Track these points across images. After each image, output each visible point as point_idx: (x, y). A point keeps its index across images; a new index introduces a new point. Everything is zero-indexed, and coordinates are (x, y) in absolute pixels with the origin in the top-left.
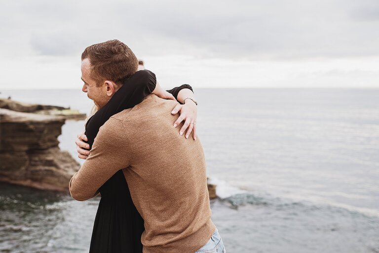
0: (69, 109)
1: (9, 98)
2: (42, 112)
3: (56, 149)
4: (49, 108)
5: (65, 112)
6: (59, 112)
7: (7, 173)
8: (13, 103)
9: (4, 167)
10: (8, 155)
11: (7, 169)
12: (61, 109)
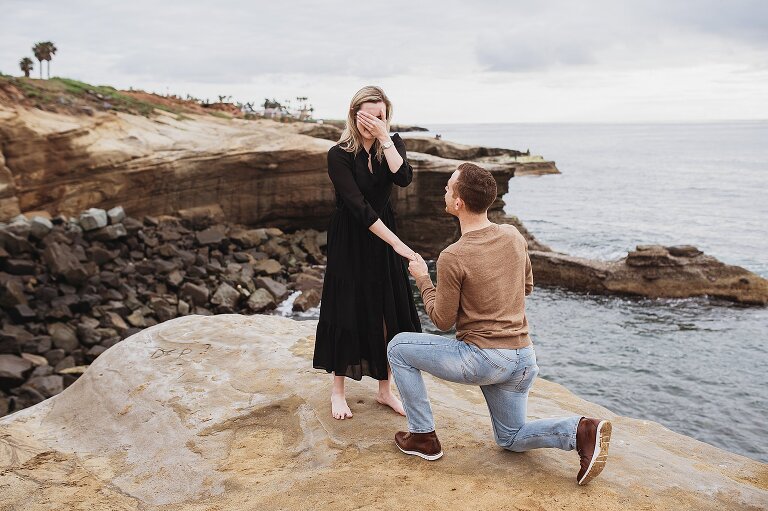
0: (527, 154)
1: (438, 137)
2: (487, 159)
3: (500, 213)
4: (497, 152)
5: (520, 160)
6: (513, 160)
7: (427, 246)
8: (443, 144)
9: (422, 238)
10: (428, 221)
11: (427, 241)
12: (515, 154)
